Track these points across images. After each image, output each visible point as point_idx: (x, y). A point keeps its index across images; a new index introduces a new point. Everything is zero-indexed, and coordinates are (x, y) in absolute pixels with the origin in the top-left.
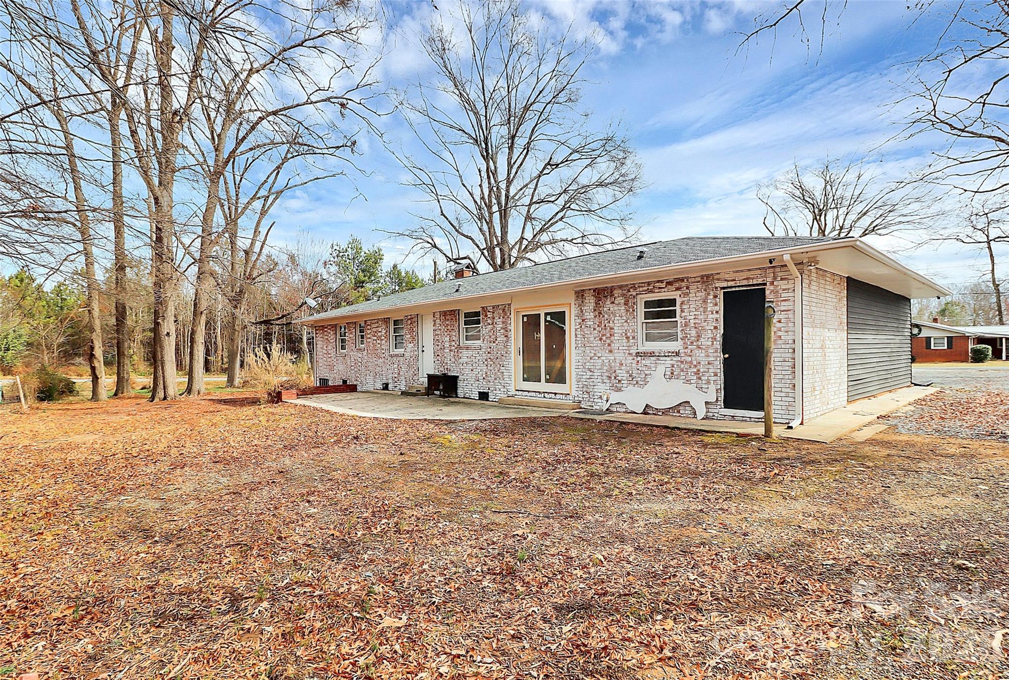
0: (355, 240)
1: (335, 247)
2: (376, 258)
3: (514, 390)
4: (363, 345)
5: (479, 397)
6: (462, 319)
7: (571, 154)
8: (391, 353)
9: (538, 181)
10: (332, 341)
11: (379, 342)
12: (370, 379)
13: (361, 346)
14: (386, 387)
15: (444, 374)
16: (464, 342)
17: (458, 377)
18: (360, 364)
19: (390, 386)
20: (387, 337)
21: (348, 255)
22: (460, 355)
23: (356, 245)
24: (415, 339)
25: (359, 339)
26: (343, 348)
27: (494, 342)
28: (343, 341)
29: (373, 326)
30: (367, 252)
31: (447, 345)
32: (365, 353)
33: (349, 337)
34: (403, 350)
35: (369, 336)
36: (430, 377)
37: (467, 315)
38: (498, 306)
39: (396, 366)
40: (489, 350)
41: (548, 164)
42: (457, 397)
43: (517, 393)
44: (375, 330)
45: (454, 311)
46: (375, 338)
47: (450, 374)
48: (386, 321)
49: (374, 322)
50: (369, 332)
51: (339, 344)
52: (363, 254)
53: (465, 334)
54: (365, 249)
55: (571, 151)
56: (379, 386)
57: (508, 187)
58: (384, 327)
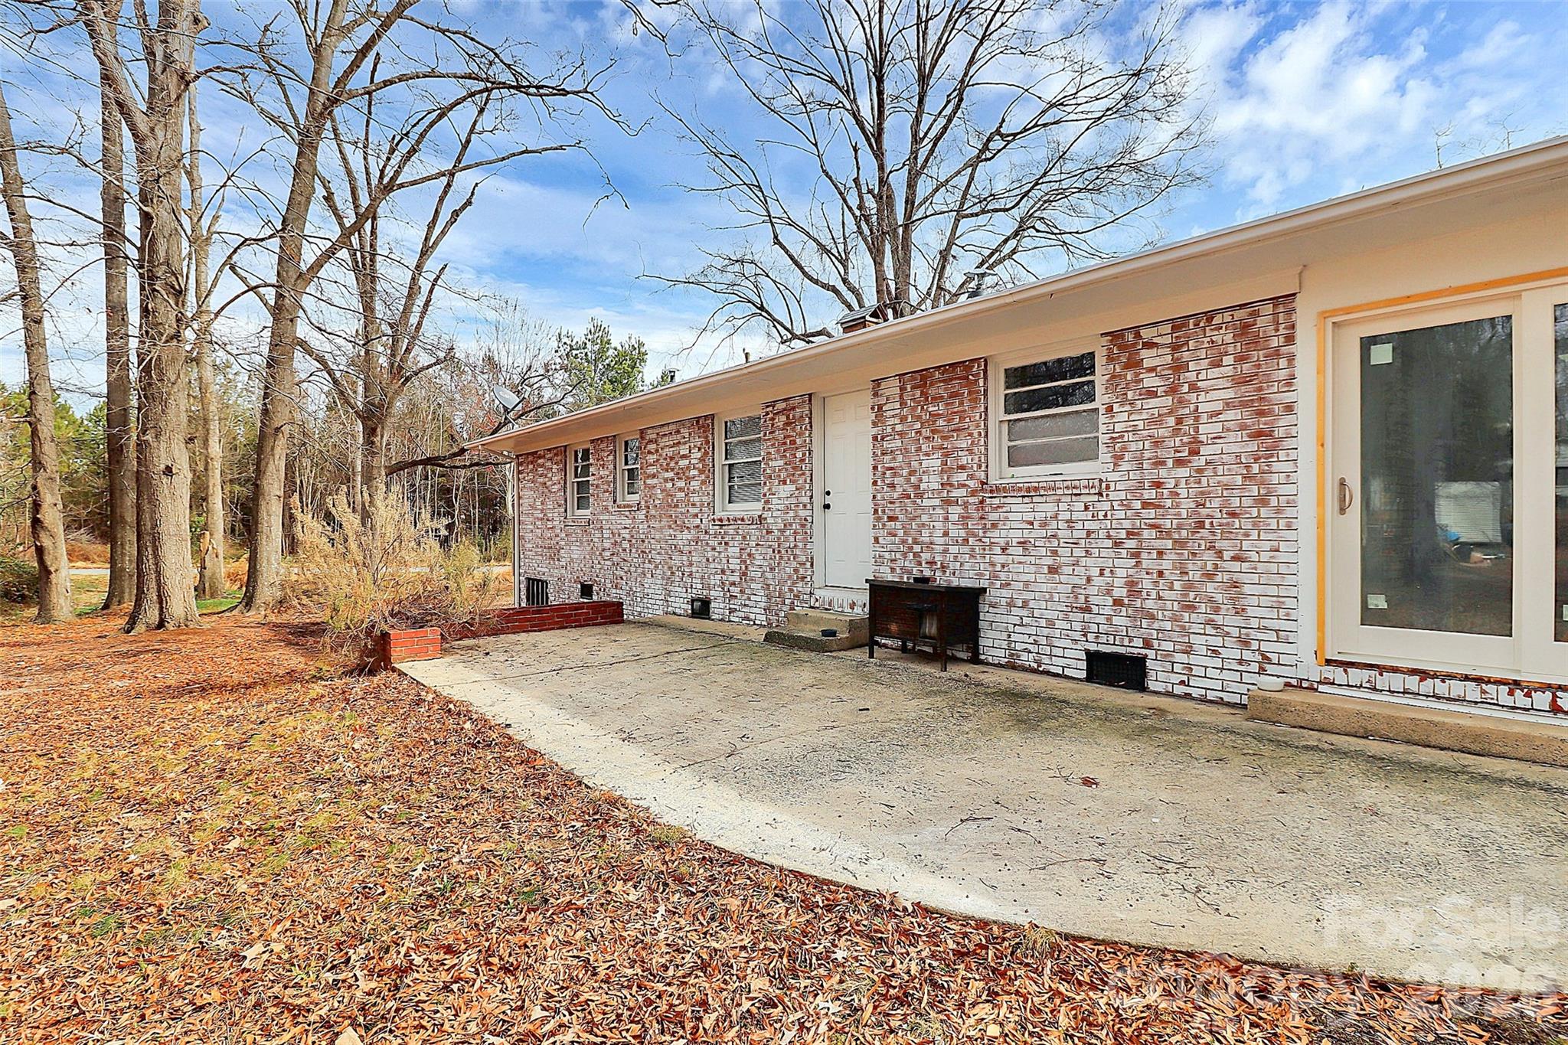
0: (598, 328)
1: (565, 340)
2: (634, 357)
3: (1309, 658)
4: (636, 497)
5: (1089, 670)
6: (998, 391)
7: (1044, 112)
8: (719, 514)
9: (974, 171)
10: (555, 488)
11: (681, 484)
12: (654, 586)
13: (629, 497)
14: (702, 609)
15: (925, 580)
16: (1000, 472)
17: (984, 590)
18: (626, 545)
19: (717, 608)
20: (707, 471)
21: (586, 354)
22: (994, 516)
23: (599, 335)
24: (798, 469)
25: (622, 481)
26: (582, 503)
27: (1180, 463)
28: (582, 487)
29: (666, 441)
30: (620, 348)
31: (932, 482)
32: (641, 515)
33: (598, 473)
34: (759, 505)
35: (652, 470)
36: (877, 589)
37: (1017, 376)
38: (1209, 316)
39: (733, 551)
40: (1150, 494)
41: (998, 132)
42: (975, 660)
43: (1330, 672)
44: (669, 452)
45: (967, 365)
46: (671, 475)
47: (941, 580)
48: (704, 424)
49: (666, 431)
50: (651, 458)
51: (572, 495)
52: (611, 352)
53: (1006, 443)
54: (615, 343)
55: (1044, 105)
56: (682, 605)
57: (911, 186)
58: (699, 441)
